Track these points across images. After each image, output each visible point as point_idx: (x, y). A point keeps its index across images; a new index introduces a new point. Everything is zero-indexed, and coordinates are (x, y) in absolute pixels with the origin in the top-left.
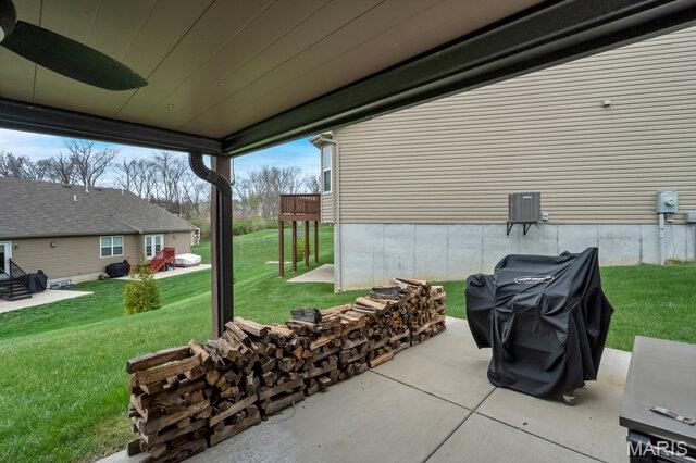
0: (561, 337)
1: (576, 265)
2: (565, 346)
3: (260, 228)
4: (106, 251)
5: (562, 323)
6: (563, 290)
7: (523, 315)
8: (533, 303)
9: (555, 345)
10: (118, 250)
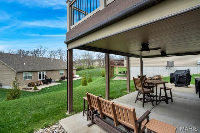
0: (185, 79)
1: (187, 71)
2: (186, 80)
3: (86, 69)
4: (61, 74)
5: (186, 78)
6: (185, 74)
7: (180, 77)
8: (182, 75)
9: (184, 80)
10: (63, 74)
